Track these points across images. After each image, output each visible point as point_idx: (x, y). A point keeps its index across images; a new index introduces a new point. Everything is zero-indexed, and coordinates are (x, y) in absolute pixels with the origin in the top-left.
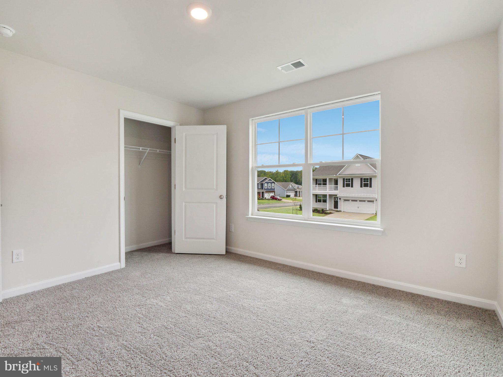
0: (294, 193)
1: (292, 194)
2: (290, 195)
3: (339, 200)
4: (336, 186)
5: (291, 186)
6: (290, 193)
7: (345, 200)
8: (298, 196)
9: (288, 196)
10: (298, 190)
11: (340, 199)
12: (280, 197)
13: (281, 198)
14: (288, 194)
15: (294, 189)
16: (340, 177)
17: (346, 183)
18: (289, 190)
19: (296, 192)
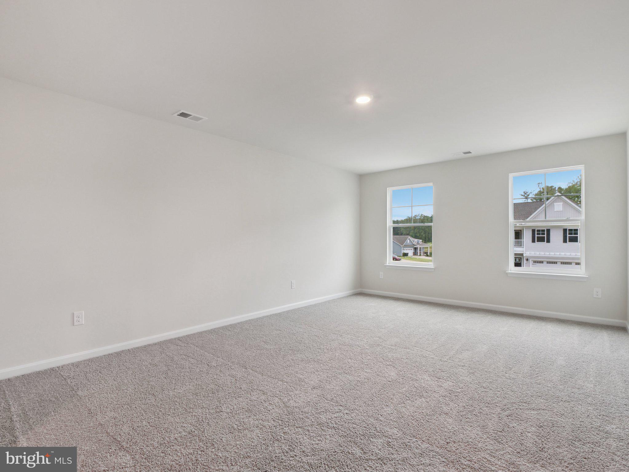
0: (413, 250)
1: (410, 252)
2: (408, 254)
3: (525, 261)
4: (516, 240)
5: (408, 240)
6: (407, 250)
7: (535, 262)
8: (419, 255)
9: (405, 255)
10: (418, 246)
11: (527, 260)
12: (398, 256)
13: (400, 258)
14: (406, 252)
15: (411, 245)
16: (528, 227)
17: (537, 237)
18: (406, 246)
19: (416, 249)
